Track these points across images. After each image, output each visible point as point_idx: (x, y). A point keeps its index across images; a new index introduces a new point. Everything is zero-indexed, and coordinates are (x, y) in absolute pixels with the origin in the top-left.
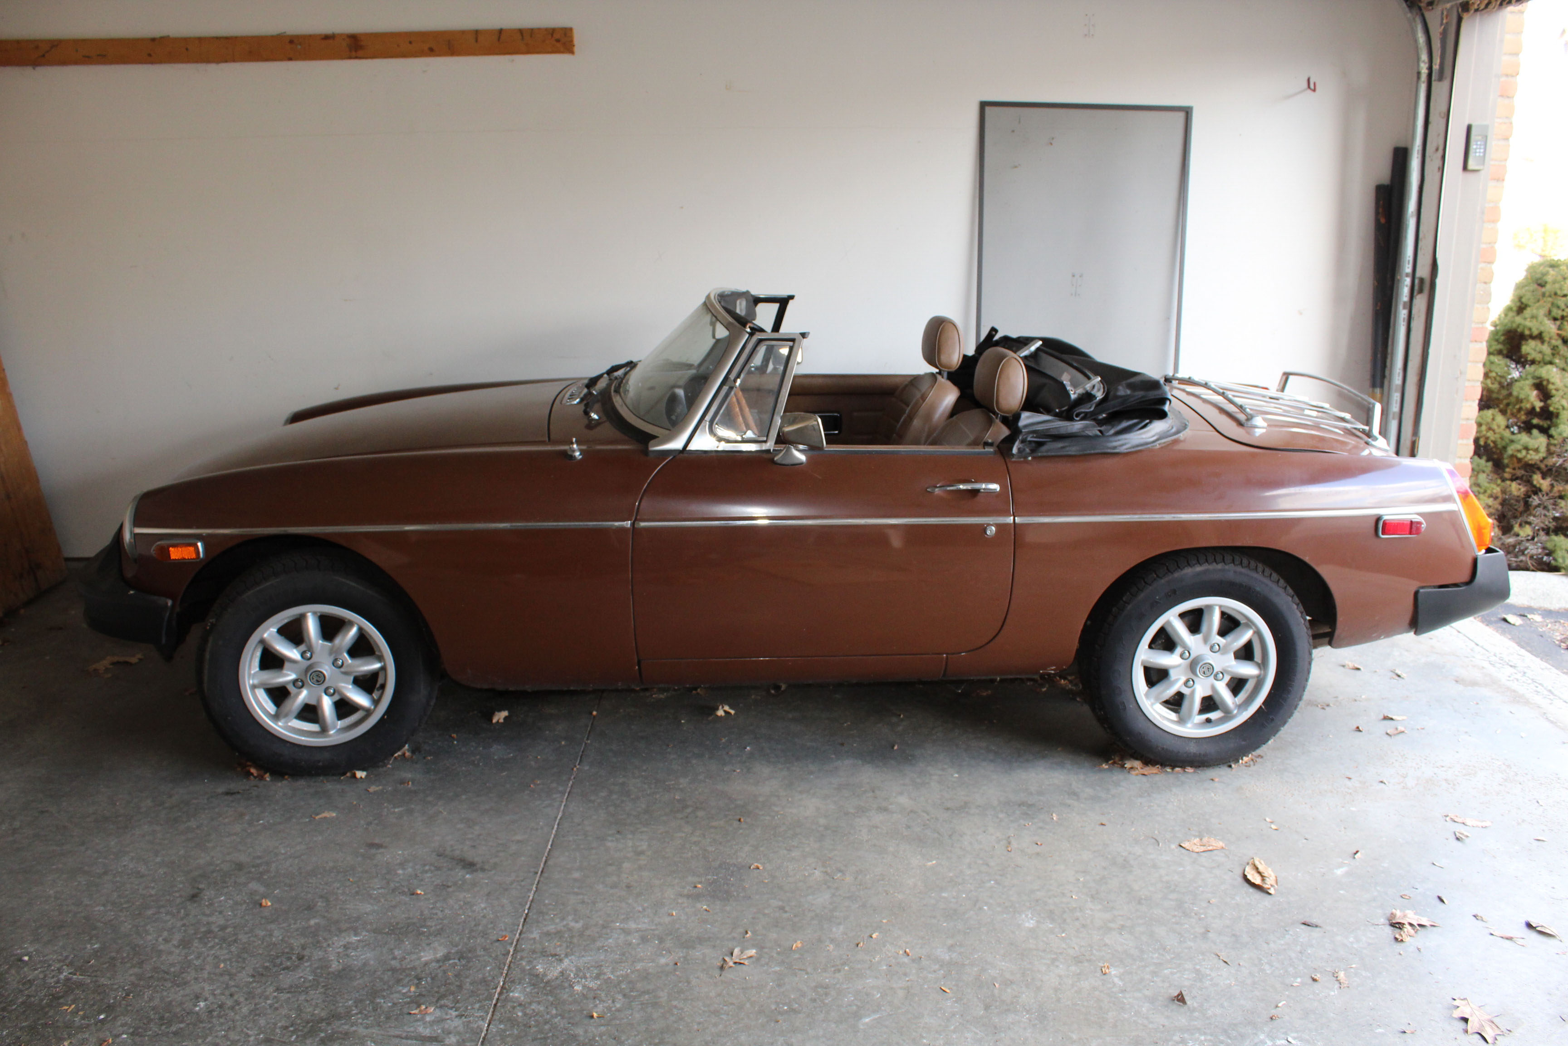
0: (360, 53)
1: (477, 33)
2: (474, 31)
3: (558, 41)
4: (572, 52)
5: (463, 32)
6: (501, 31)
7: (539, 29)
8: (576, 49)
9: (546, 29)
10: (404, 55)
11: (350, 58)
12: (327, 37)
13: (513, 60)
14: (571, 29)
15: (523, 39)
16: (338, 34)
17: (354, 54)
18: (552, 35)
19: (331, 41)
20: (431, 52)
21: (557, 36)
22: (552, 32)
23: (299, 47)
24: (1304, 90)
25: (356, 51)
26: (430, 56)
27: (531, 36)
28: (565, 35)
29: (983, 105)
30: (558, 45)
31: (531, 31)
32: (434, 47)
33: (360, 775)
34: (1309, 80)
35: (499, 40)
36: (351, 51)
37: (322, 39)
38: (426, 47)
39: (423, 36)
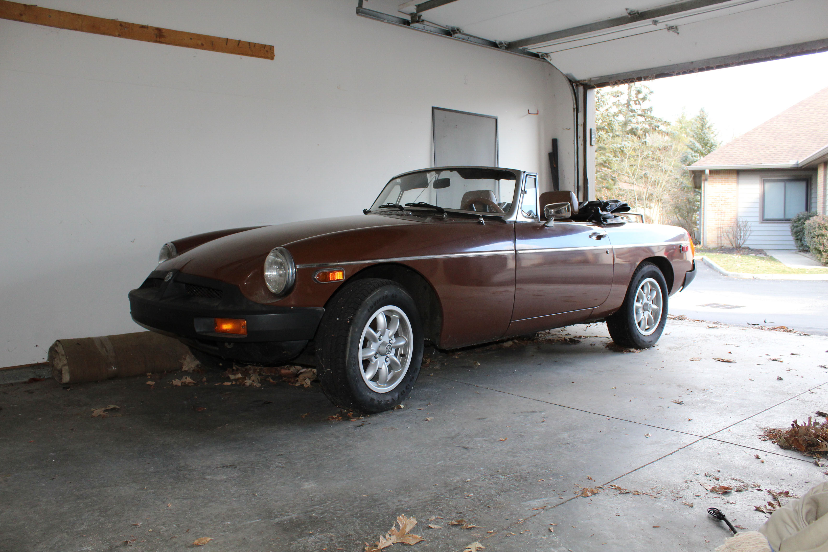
0: (162, 39)
1: (227, 41)
2: (225, 39)
3: (267, 52)
4: (272, 59)
5: (219, 38)
6: (240, 42)
7: (258, 44)
8: (275, 57)
9: (262, 45)
10: (187, 46)
11: (156, 41)
12: (143, 27)
13: (241, 58)
14: (273, 47)
15: (250, 48)
16: (150, 26)
17: (158, 39)
18: (264, 49)
19: (145, 30)
20: (202, 47)
21: (266, 49)
22: (264, 47)
23: (126, 30)
24: (527, 115)
25: (160, 38)
26: (200, 49)
27: (254, 47)
28: (271, 49)
29: (434, 108)
30: (266, 54)
31: (255, 44)
32: (204, 44)
33: (402, 406)
34: (529, 110)
35: (238, 46)
36: (157, 37)
37: (140, 27)
38: (200, 43)
39: (199, 36)
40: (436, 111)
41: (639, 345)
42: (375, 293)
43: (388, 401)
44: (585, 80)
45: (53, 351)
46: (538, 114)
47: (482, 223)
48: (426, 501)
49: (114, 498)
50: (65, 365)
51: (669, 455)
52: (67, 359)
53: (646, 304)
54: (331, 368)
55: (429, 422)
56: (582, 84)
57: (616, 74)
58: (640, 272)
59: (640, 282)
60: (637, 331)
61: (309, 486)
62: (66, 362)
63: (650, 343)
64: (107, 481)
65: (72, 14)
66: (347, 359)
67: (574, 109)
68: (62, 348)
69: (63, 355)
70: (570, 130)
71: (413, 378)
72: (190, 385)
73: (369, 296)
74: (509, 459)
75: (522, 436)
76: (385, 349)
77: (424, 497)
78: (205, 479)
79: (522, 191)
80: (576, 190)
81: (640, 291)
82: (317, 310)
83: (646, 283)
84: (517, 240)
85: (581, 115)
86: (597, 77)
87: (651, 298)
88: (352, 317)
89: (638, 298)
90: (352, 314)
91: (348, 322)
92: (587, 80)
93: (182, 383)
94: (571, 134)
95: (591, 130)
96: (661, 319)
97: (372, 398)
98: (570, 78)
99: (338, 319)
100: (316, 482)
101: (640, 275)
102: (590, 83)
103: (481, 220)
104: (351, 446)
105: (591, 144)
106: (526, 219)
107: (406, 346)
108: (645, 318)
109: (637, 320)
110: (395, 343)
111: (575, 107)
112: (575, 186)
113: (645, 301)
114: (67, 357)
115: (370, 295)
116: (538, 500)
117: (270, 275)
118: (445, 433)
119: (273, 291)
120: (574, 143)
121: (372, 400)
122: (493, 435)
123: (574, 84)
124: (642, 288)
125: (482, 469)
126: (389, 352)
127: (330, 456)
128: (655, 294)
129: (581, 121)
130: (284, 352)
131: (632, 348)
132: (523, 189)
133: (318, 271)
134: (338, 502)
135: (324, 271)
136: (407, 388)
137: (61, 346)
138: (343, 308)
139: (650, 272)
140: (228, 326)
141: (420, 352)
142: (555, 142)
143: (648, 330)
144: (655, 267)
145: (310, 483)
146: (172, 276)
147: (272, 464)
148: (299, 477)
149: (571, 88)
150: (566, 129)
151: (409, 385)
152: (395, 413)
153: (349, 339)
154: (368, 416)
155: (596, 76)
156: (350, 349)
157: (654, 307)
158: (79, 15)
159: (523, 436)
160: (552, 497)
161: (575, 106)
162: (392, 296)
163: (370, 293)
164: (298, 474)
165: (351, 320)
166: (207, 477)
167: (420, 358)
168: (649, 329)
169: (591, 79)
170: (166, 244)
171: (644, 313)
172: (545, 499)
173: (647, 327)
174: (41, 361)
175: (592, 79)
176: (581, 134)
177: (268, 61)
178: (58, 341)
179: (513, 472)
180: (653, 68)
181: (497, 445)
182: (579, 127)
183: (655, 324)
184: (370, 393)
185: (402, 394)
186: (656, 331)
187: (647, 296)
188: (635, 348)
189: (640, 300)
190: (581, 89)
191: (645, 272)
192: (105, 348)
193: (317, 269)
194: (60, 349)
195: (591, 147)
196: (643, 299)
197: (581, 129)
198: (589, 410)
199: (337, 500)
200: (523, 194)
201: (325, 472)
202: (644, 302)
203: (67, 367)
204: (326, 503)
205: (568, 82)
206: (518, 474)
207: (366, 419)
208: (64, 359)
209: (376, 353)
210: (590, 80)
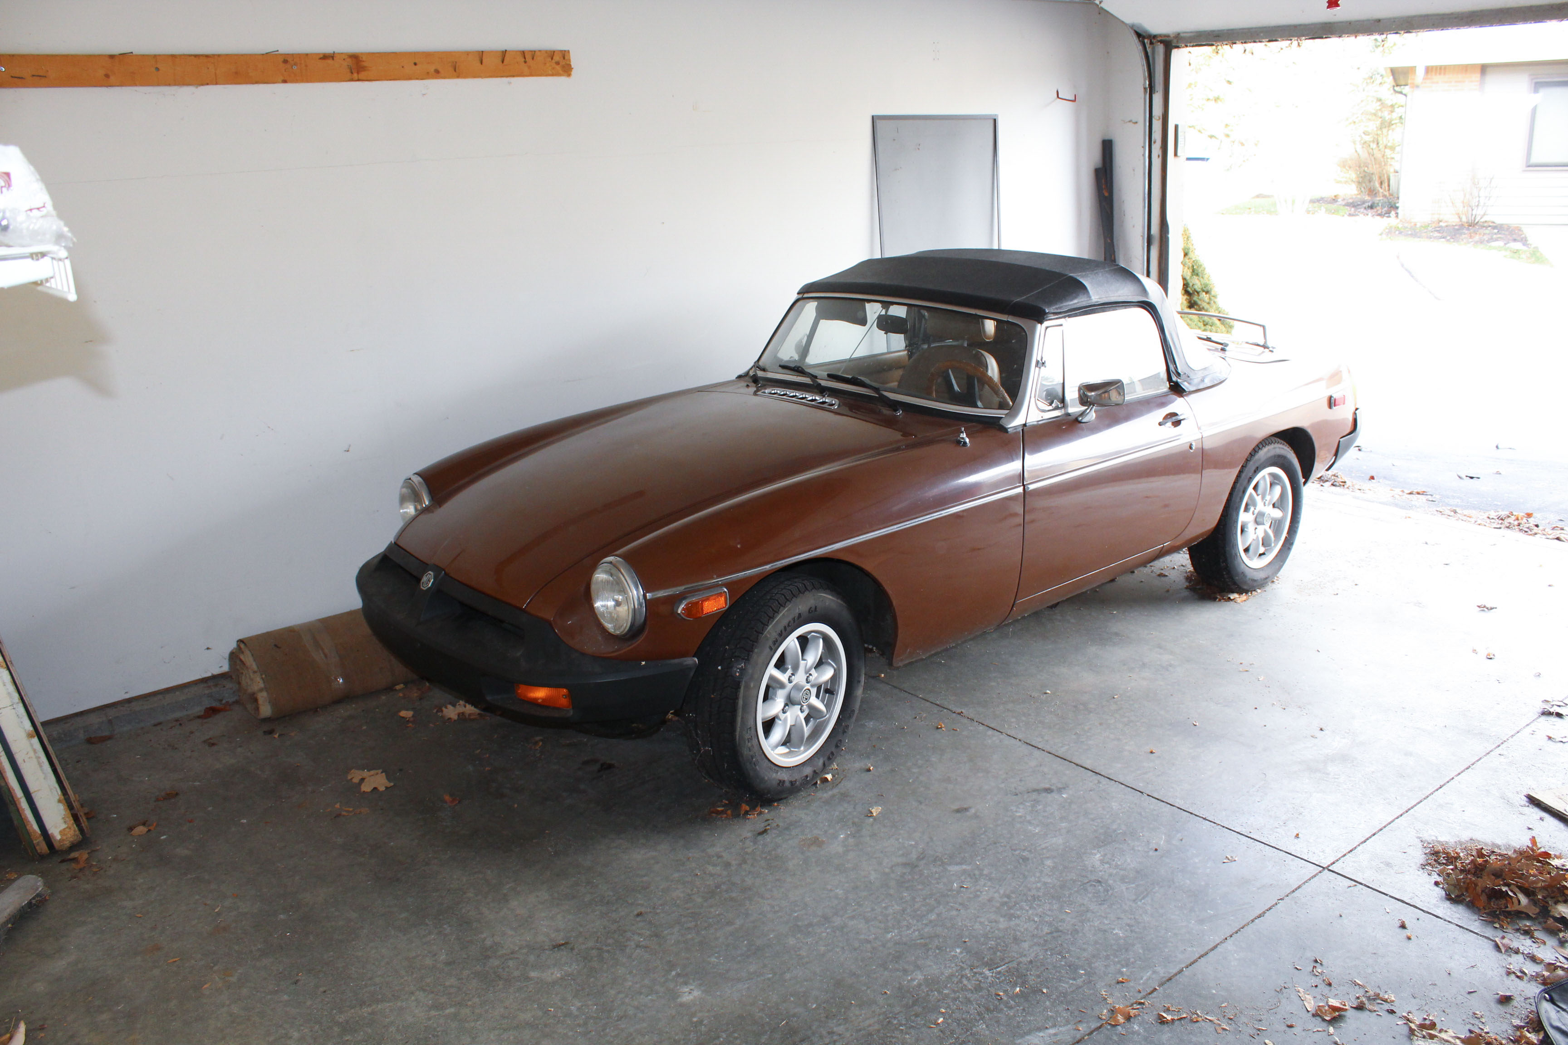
0: (363, 75)
1: (481, 56)
2: (479, 51)
3: (558, 63)
4: (568, 74)
5: (468, 53)
6: (504, 53)
7: (540, 50)
8: (573, 73)
9: (546, 52)
10: (409, 78)
11: (352, 80)
12: (325, 57)
13: (511, 83)
14: (569, 51)
15: (525, 62)
16: (338, 53)
17: (355, 76)
18: (552, 59)
19: (330, 61)
20: (437, 74)
21: (557, 58)
22: (552, 54)
23: (295, 68)
24: (1054, 102)
25: (358, 73)
26: (436, 78)
27: (533, 59)
28: (564, 57)
29: (874, 120)
30: (558, 67)
31: (533, 54)
32: (440, 70)
33: (829, 777)
34: (1057, 92)
35: (503, 62)
36: (352, 73)
37: (320, 59)
38: (432, 69)
39: (428, 56)
40: (879, 124)
41: (1245, 587)
42: (781, 615)
43: (807, 776)
44: (1168, 36)
45: (234, 657)
46: (1075, 101)
47: (965, 443)
48: (870, 1034)
49: (398, 1030)
50: (261, 690)
51: (1259, 916)
52: (262, 678)
53: (1261, 514)
54: (711, 747)
55: (875, 819)
56: (1161, 42)
57: (1228, 30)
58: (1251, 463)
59: (1250, 480)
60: (1243, 566)
61: (690, 994)
62: (262, 685)
63: (1265, 581)
64: (380, 988)
65: (196, 56)
66: (737, 734)
67: (1145, 89)
68: (251, 659)
69: (255, 672)
70: (1136, 125)
71: (847, 727)
72: (472, 717)
73: (771, 623)
74: (1003, 924)
75: (1025, 859)
76: (801, 694)
77: (867, 1022)
78: (528, 979)
79: (1038, 362)
80: (1146, 244)
81: (1251, 495)
82: (685, 663)
83: (1264, 477)
84: (1026, 455)
85: (1158, 98)
86: (1191, 32)
87: (1270, 501)
88: (743, 665)
89: (1247, 505)
90: (743, 659)
91: (738, 674)
92: (1172, 36)
93: (459, 715)
94: (1139, 132)
95: (1176, 127)
96: (1288, 533)
97: (780, 781)
98: (1138, 31)
99: (719, 668)
100: (700, 985)
101: (1252, 466)
102: (1177, 42)
103: (963, 438)
104: (750, 889)
105: (1176, 154)
106: (1043, 414)
107: (835, 679)
108: (1257, 537)
109: (1243, 543)
110: (816, 678)
111: (1147, 86)
112: (1143, 237)
113: (1260, 506)
114: (261, 675)
115: (773, 621)
116: (1041, 1034)
117: (603, 606)
118: (901, 852)
119: (612, 630)
120: (1144, 155)
121: (782, 782)
122: (979, 858)
123: (1146, 41)
124: (1255, 488)
125: (958, 950)
126: (806, 699)
127: (719, 915)
128: (1278, 490)
129: (1158, 111)
130: (633, 725)
131: (1233, 592)
132: (1039, 359)
133: (685, 598)
134: (736, 1035)
135: (694, 599)
136: (837, 746)
137: (250, 655)
138: (727, 647)
139: (1271, 457)
140: (540, 693)
141: (859, 682)
142: (1107, 147)
143: (1263, 556)
144: (1281, 446)
145: (692, 987)
146: (432, 580)
147: (628, 940)
148: (674, 973)
149: (1140, 48)
150: (1130, 121)
151: (840, 741)
152: (819, 794)
153: (741, 702)
154: (776, 804)
155: (1191, 30)
156: (742, 718)
157: (1277, 514)
158: (207, 56)
159: (1028, 859)
160: (1064, 1026)
161: (1147, 83)
162: (810, 611)
163: (772, 618)
164: (672, 966)
165: (742, 670)
166: (533, 974)
167: (859, 692)
168: (1264, 554)
169: (1179, 34)
170: (410, 479)
171: (1256, 528)
172: (1052, 1031)
173: (1262, 550)
174: (217, 671)
175: (1182, 35)
176: (1157, 135)
177: (562, 80)
178: (241, 641)
179: (1007, 961)
180: (1300, 25)
181: (984, 885)
182: (1154, 122)
183: (1276, 545)
184: (777, 772)
185: (829, 759)
186: (1277, 556)
187: (1263, 498)
188: (1237, 593)
189: (1250, 508)
190: (1160, 49)
191: (1261, 462)
192: (322, 649)
193: (680, 597)
194: (248, 658)
195: (1177, 159)
196: (1255, 505)
197: (1157, 126)
198: (1140, 786)
199: (734, 1032)
200: (1040, 368)
201: (713, 959)
202: (1256, 512)
203: (265, 694)
204: (718, 1037)
205: (1135, 38)
206: (1014, 964)
207: (773, 813)
208: (258, 679)
209: (786, 705)
210: (1178, 36)
